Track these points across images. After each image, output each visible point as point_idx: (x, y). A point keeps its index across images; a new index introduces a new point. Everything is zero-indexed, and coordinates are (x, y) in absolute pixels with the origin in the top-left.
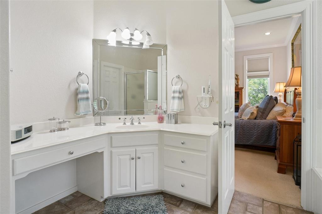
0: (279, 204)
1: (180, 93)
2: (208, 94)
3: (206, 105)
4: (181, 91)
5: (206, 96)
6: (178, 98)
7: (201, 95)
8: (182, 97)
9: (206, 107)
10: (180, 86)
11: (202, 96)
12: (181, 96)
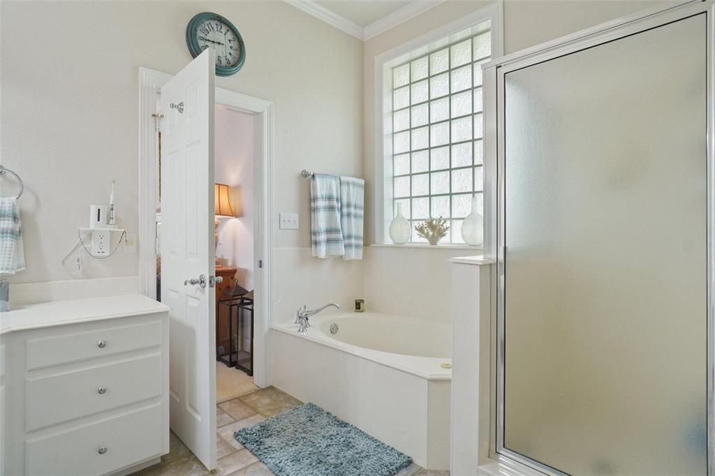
0: (237, 398)
1: (15, 218)
2: (108, 223)
3: (101, 251)
4: (17, 212)
5: (103, 229)
6: (12, 233)
7: (89, 227)
8: (20, 231)
9: (101, 254)
10: (14, 198)
11: (92, 227)
12: (17, 227)
